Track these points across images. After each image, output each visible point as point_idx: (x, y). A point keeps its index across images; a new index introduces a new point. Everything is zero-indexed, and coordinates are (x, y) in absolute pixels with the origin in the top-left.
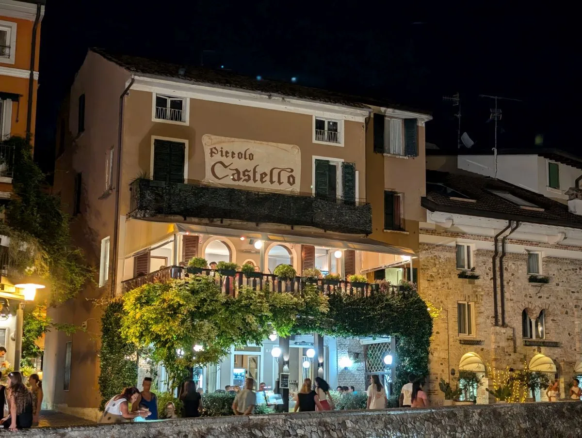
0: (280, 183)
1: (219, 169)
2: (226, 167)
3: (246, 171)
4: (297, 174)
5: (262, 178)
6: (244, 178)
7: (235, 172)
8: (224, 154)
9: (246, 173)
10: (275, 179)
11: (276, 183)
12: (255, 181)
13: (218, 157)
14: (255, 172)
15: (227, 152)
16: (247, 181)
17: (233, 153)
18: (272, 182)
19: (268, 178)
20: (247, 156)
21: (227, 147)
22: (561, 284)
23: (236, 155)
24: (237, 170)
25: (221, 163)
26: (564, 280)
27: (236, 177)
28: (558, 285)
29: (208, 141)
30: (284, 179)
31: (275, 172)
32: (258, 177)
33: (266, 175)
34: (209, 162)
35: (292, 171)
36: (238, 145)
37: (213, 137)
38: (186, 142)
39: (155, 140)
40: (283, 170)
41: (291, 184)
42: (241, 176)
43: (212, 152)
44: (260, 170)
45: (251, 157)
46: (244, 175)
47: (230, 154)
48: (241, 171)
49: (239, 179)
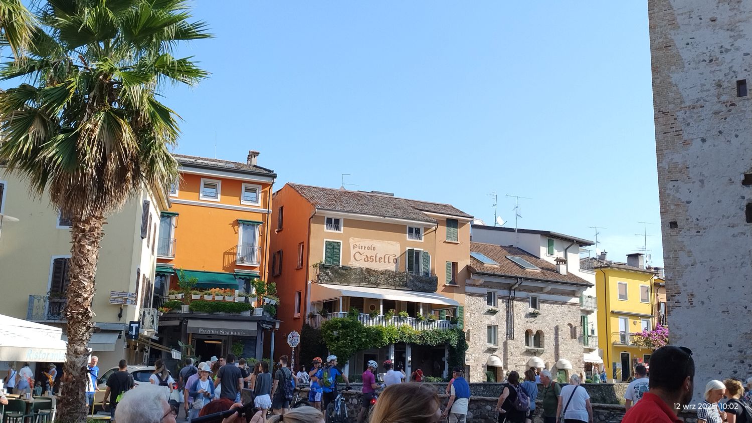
0: (389, 262)
1: (357, 255)
2: (361, 254)
3: (372, 256)
4: (398, 258)
5: (379, 260)
7: (366, 257)
8: (360, 248)
9: (372, 258)
10: (386, 260)
11: (387, 263)
12: (376, 262)
13: (357, 249)
14: (376, 257)
16: (372, 261)
17: (365, 247)
18: (385, 262)
19: (383, 260)
20: (372, 249)
21: (362, 244)
25: (359, 252)
27: (366, 260)
29: (352, 241)
30: (391, 260)
31: (387, 257)
32: (378, 259)
33: (382, 258)
34: (353, 252)
35: (396, 256)
36: (367, 243)
37: (355, 239)
38: (341, 242)
39: (326, 241)
40: (391, 255)
41: (395, 263)
42: (369, 259)
43: (354, 247)
44: (378, 256)
45: (374, 249)
47: (363, 248)
48: (369, 256)
49: (368, 261)
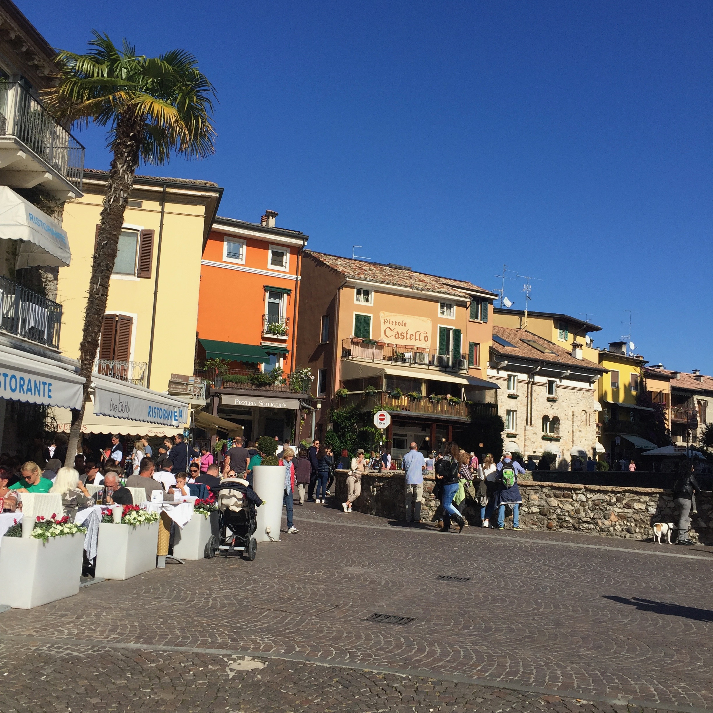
0: (420, 340)
1: (388, 332)
3: (403, 333)
4: (429, 335)
5: (410, 337)
6: (401, 337)
10: (418, 338)
11: (418, 341)
12: (407, 339)
13: (388, 325)
14: (407, 334)
15: (392, 322)
16: (403, 338)
17: (396, 322)
18: (416, 340)
19: (414, 337)
20: (403, 325)
21: (393, 319)
22: (565, 401)
23: (397, 324)
24: (397, 332)
25: (390, 328)
26: (567, 399)
27: (397, 335)
28: (563, 401)
29: (383, 315)
30: (422, 338)
31: (418, 334)
32: (408, 336)
33: (413, 335)
34: (383, 327)
35: (427, 333)
36: (399, 318)
37: (386, 313)
38: (371, 315)
39: (356, 314)
40: (422, 332)
41: (426, 341)
42: (400, 336)
43: (385, 322)
44: (410, 333)
45: (405, 325)
46: (401, 335)
47: (394, 323)
48: (400, 333)
